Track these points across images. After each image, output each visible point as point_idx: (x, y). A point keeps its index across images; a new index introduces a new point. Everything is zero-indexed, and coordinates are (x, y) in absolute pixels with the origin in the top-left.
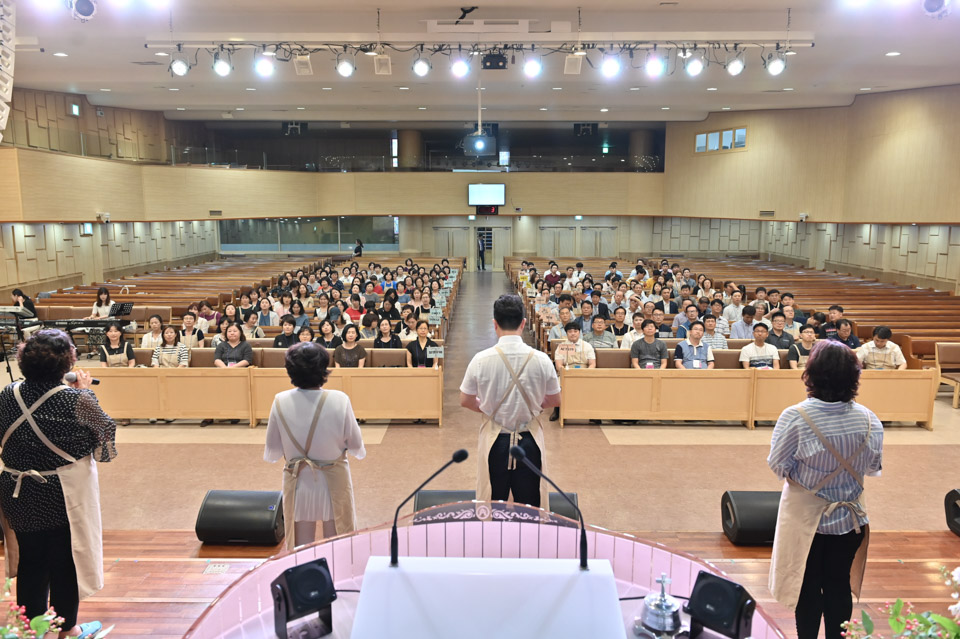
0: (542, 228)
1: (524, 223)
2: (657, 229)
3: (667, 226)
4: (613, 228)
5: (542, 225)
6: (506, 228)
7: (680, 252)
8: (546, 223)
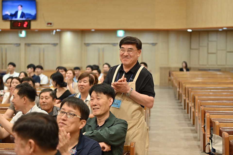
0: (88, 45)
1: (68, 37)
2: (194, 45)
3: (204, 41)
4: (154, 44)
5: (87, 42)
6: (55, 45)
7: (216, 67)
8: (90, 39)
